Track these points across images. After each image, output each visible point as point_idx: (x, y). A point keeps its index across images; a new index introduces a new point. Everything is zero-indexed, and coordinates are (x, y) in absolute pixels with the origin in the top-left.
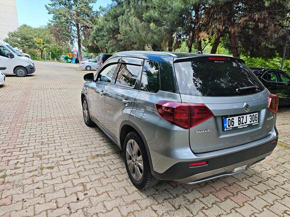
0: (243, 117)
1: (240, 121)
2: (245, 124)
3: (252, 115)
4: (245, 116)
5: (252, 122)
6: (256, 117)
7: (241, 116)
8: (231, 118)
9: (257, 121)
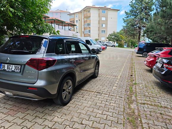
0: (10, 66)
1: (8, 67)
2: (11, 70)
3: (16, 66)
4: (11, 65)
5: (16, 70)
6: (19, 68)
7: (9, 65)
8: (4, 64)
9: (19, 71)
